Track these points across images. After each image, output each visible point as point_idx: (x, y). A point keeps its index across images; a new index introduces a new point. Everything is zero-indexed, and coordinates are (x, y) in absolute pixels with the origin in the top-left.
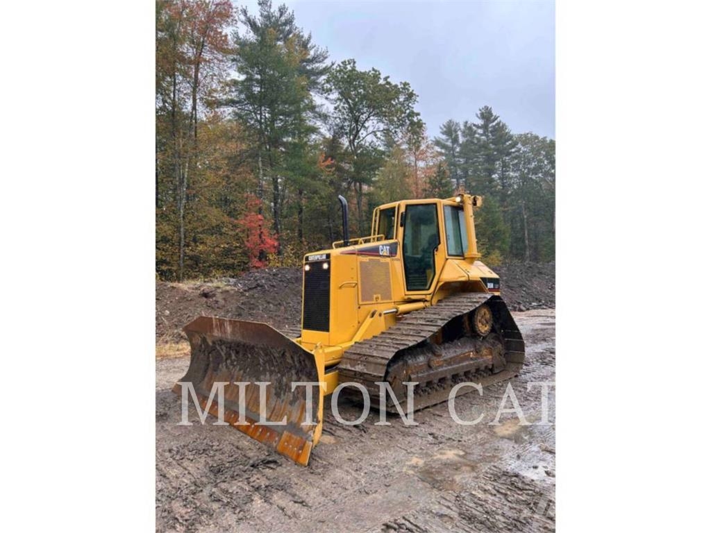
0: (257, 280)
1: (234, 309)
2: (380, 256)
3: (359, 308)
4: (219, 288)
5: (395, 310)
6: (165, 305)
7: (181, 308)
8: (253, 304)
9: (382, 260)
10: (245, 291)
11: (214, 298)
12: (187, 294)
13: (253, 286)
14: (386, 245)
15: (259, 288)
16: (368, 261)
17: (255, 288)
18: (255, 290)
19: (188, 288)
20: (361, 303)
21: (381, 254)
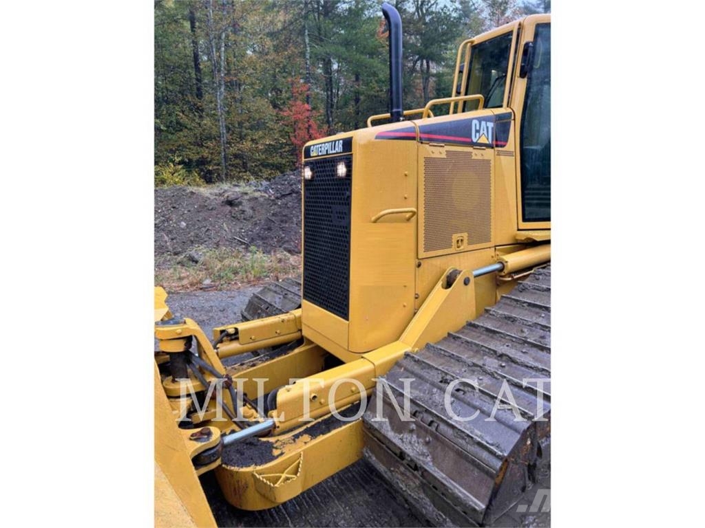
0: (292, 185)
1: (263, 222)
2: (472, 144)
3: (419, 265)
4: (246, 194)
5: (497, 266)
6: (181, 215)
7: (200, 219)
8: (285, 216)
9: (477, 154)
10: (277, 198)
11: (240, 207)
12: (208, 201)
13: (287, 193)
14: (487, 119)
15: (294, 195)
16: (444, 156)
17: (289, 194)
18: (289, 198)
19: (211, 194)
20: (422, 254)
21: (475, 140)
